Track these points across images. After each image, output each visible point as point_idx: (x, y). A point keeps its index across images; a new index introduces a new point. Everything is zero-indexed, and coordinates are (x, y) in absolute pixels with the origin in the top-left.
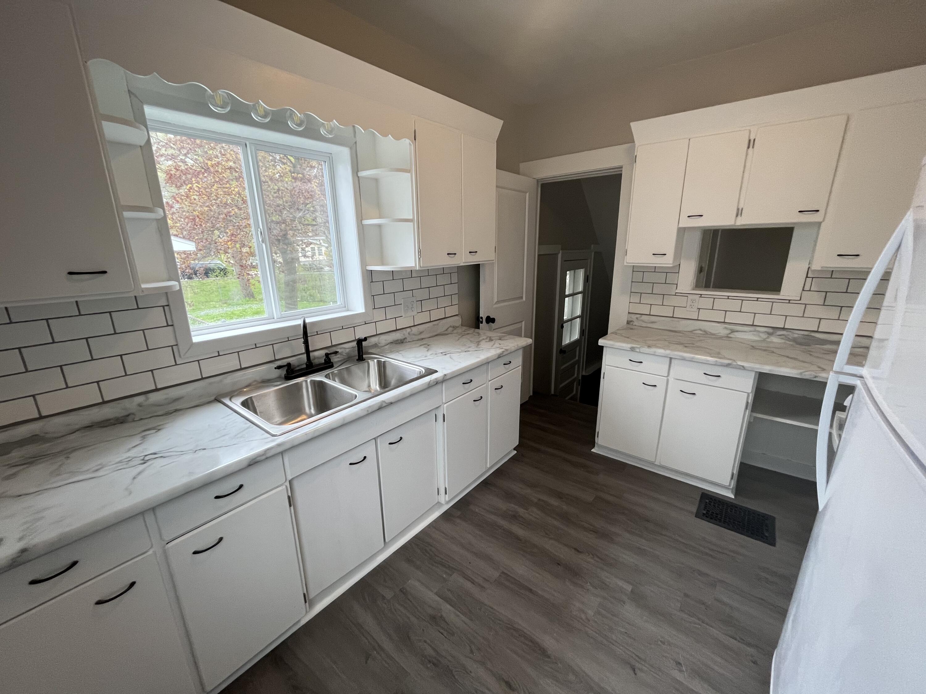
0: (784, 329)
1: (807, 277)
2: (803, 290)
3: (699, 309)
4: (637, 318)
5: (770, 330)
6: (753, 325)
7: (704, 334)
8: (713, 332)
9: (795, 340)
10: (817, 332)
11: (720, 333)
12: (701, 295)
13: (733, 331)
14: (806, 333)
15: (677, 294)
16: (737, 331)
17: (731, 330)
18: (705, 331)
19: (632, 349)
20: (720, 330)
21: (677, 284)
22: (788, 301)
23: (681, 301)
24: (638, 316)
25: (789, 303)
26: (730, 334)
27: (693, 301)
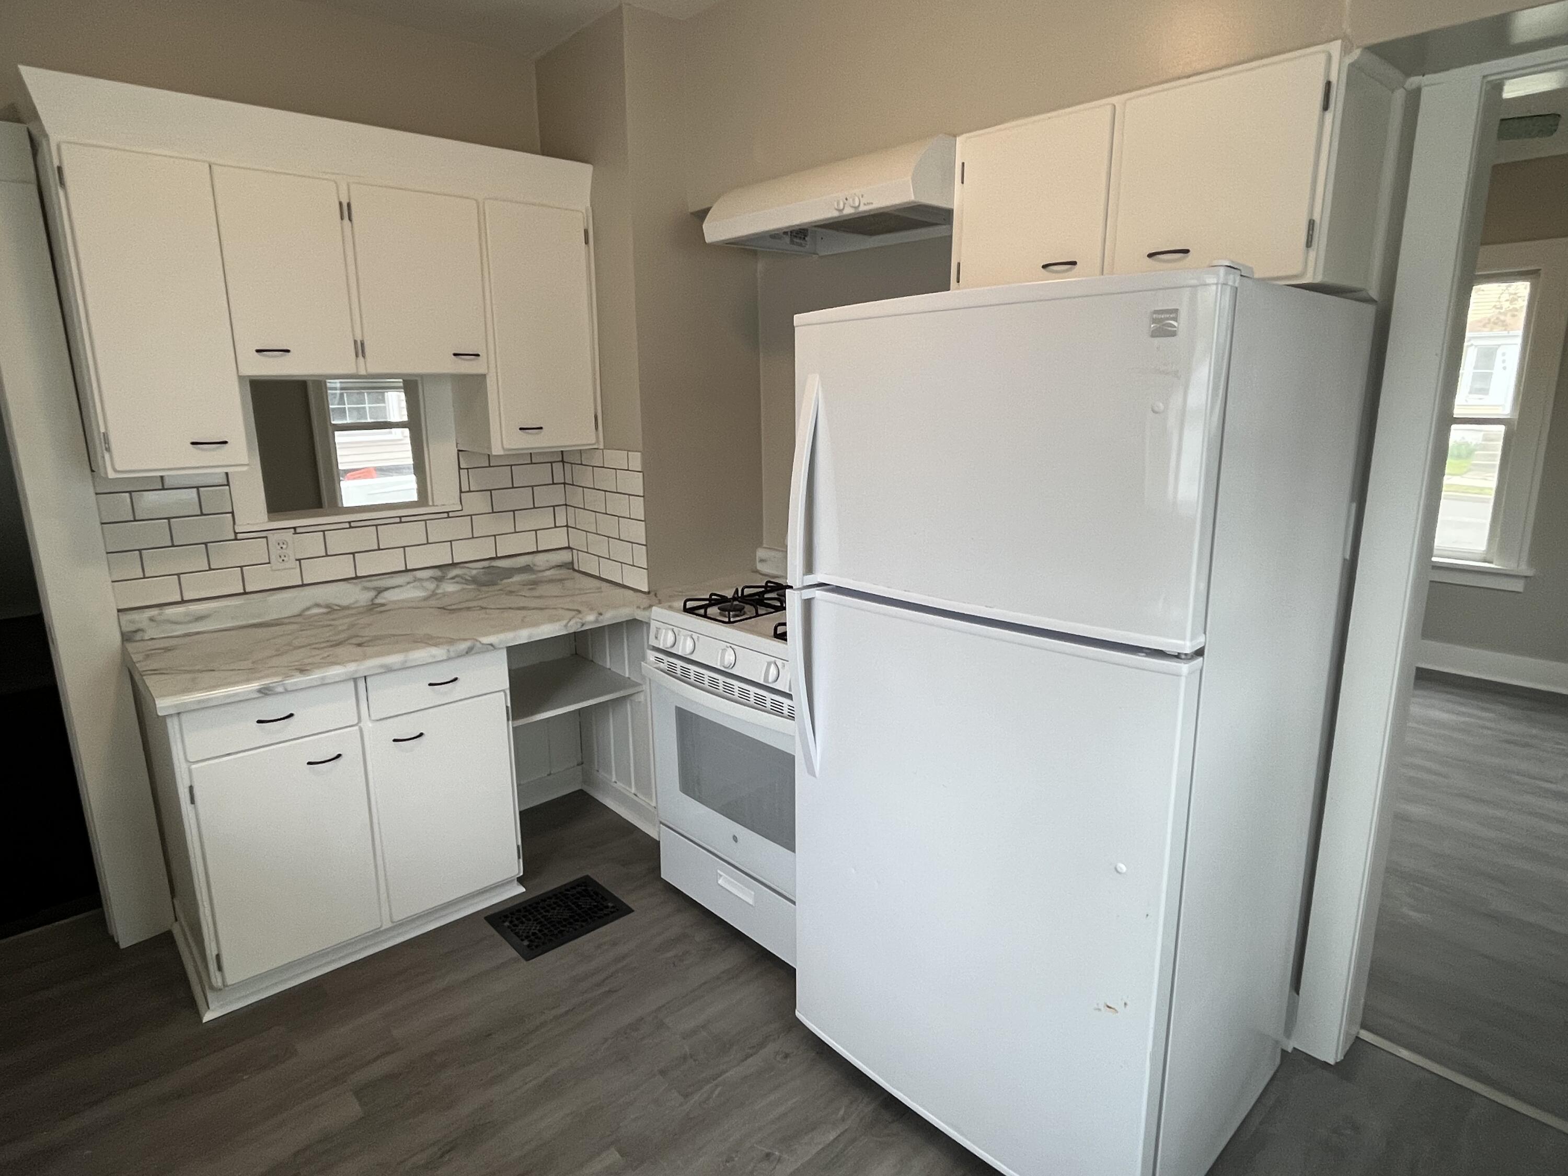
0: (454, 565)
1: (460, 468)
2: (461, 492)
3: (299, 560)
4: (152, 619)
5: (437, 573)
6: (407, 571)
7: (327, 613)
8: (345, 602)
9: (474, 580)
10: (497, 558)
11: (356, 602)
12: (295, 528)
13: (380, 591)
14: (486, 564)
15: (239, 536)
16: (387, 589)
17: (375, 589)
18: (327, 606)
19: (265, 692)
20: (357, 595)
21: (232, 513)
22: (446, 515)
23: (255, 550)
24: (154, 612)
25: (449, 517)
26: (376, 597)
27: (282, 544)
